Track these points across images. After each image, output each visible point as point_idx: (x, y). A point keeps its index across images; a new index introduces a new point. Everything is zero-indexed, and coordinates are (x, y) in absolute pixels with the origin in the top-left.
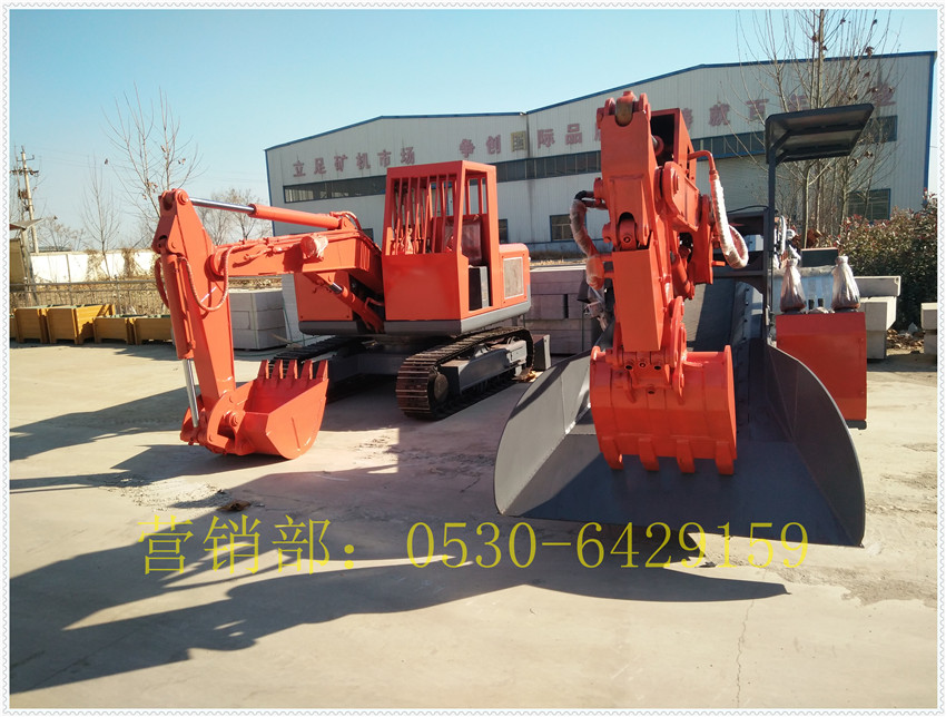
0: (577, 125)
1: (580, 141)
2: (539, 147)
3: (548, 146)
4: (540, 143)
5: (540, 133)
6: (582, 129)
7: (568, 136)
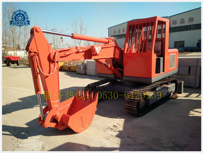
0: (184, 19)
1: (184, 23)
2: (173, 25)
3: (175, 24)
4: (173, 24)
5: (173, 21)
6: (185, 20)
7: (181, 22)
